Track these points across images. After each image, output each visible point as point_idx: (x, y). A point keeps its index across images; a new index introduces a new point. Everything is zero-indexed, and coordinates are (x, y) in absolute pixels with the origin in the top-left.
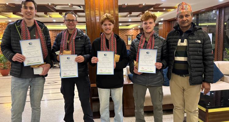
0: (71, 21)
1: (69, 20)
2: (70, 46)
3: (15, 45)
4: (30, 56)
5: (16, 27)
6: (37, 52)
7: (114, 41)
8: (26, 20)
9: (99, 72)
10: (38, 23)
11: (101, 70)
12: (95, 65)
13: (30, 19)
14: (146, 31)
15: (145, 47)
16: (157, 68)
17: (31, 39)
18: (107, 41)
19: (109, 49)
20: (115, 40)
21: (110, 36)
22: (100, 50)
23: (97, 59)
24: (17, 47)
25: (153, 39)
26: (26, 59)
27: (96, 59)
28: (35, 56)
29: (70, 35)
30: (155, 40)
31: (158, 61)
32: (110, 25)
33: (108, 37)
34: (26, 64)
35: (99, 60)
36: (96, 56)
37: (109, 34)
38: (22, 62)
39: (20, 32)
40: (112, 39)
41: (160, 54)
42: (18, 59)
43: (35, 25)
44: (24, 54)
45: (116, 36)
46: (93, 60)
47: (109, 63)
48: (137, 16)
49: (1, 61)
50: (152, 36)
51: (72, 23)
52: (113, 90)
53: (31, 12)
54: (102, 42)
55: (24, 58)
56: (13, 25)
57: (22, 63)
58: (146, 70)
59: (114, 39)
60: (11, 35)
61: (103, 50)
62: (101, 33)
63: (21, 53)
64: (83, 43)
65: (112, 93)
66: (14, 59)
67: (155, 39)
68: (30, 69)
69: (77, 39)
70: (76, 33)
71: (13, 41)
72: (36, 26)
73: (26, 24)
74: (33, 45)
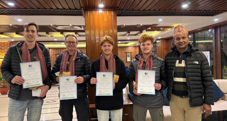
0: (72, 43)
1: (70, 42)
2: (70, 67)
3: (15, 67)
4: (30, 78)
5: (18, 49)
6: (36, 74)
7: (113, 61)
8: (27, 43)
9: (98, 94)
10: (39, 45)
11: (100, 91)
12: (94, 86)
13: (31, 42)
14: (144, 52)
15: (144, 68)
16: (156, 89)
17: (31, 61)
18: (106, 62)
19: (108, 69)
20: (115, 61)
21: (109, 57)
22: (99, 71)
23: (96, 80)
24: (17, 69)
25: (152, 60)
26: (25, 81)
27: (95, 80)
28: (35, 78)
29: (70, 56)
30: (154, 61)
31: (157, 82)
32: (109, 46)
33: (108, 58)
34: (25, 86)
35: (98, 81)
36: (95, 77)
37: (108, 55)
38: (21, 84)
39: (21, 54)
40: (111, 60)
41: (159, 75)
42: (18, 81)
43: (36, 47)
44: (24, 76)
45: (115, 57)
46: (92, 81)
47: (108, 84)
48: (136, 35)
49: (1, 80)
50: (150, 56)
51: (72, 44)
52: (112, 112)
54: (102, 63)
55: (23, 81)
56: (15, 48)
57: (22, 86)
58: (145, 92)
59: (113, 59)
60: (12, 57)
62: (101, 54)
63: (20, 75)
64: (83, 64)
65: (112, 114)
66: (13, 81)
67: (153, 59)
68: (29, 91)
69: (76, 59)
70: (76, 54)
71: (13, 64)
72: (37, 48)
73: (27, 46)
74: (33, 67)
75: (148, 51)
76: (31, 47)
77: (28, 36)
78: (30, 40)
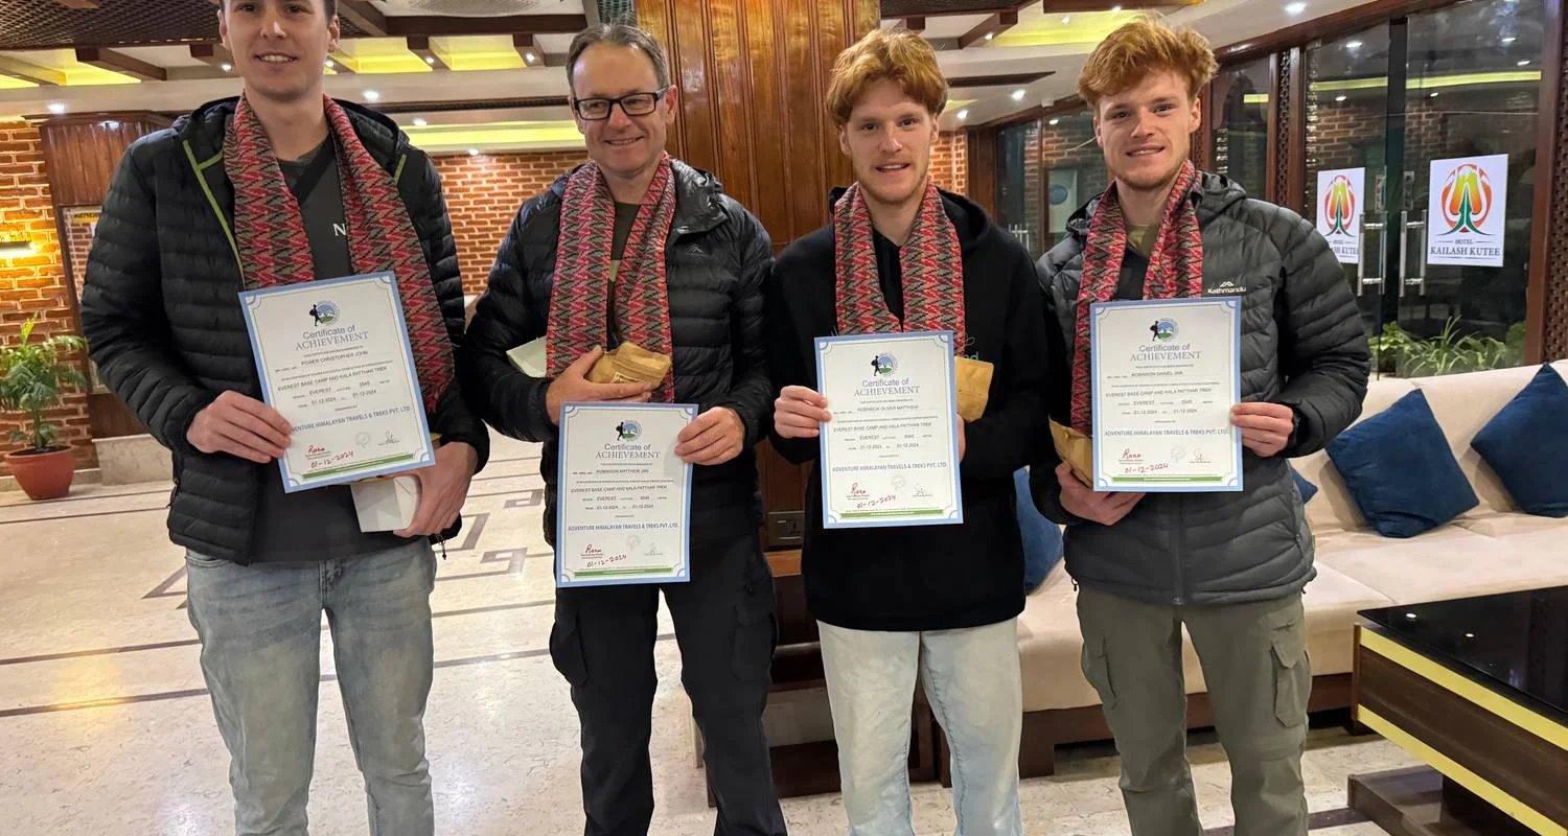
0: (616, 107)
1: (604, 103)
4: (328, 412)
5: (198, 169)
7: (944, 248)
8: (264, 109)
9: (838, 512)
10: (353, 122)
11: (856, 492)
13: (289, 97)
18: (888, 256)
19: (901, 317)
20: (955, 245)
21: (907, 214)
23: (820, 404)
25: (1193, 228)
26: (293, 437)
27: (809, 408)
29: (624, 215)
32: (907, 121)
33: (894, 227)
34: (297, 475)
35: (830, 410)
36: (811, 381)
37: (899, 202)
38: (266, 459)
39: (229, 210)
40: (928, 238)
42: (241, 435)
43: (333, 144)
44: (281, 397)
45: (960, 212)
46: (789, 410)
47: (918, 432)
48: (961, 42)
50: (1181, 207)
51: (625, 121)
53: (290, 36)
54: (848, 264)
55: (280, 432)
59: (943, 234)
60: (161, 231)
61: (859, 328)
63: (257, 393)
65: (935, 663)
66: (205, 432)
71: (174, 285)
72: (342, 150)
73: (264, 134)
74: (341, 321)
75: (1159, 166)
76: (300, 146)
77: (261, 47)
78: (277, 85)
